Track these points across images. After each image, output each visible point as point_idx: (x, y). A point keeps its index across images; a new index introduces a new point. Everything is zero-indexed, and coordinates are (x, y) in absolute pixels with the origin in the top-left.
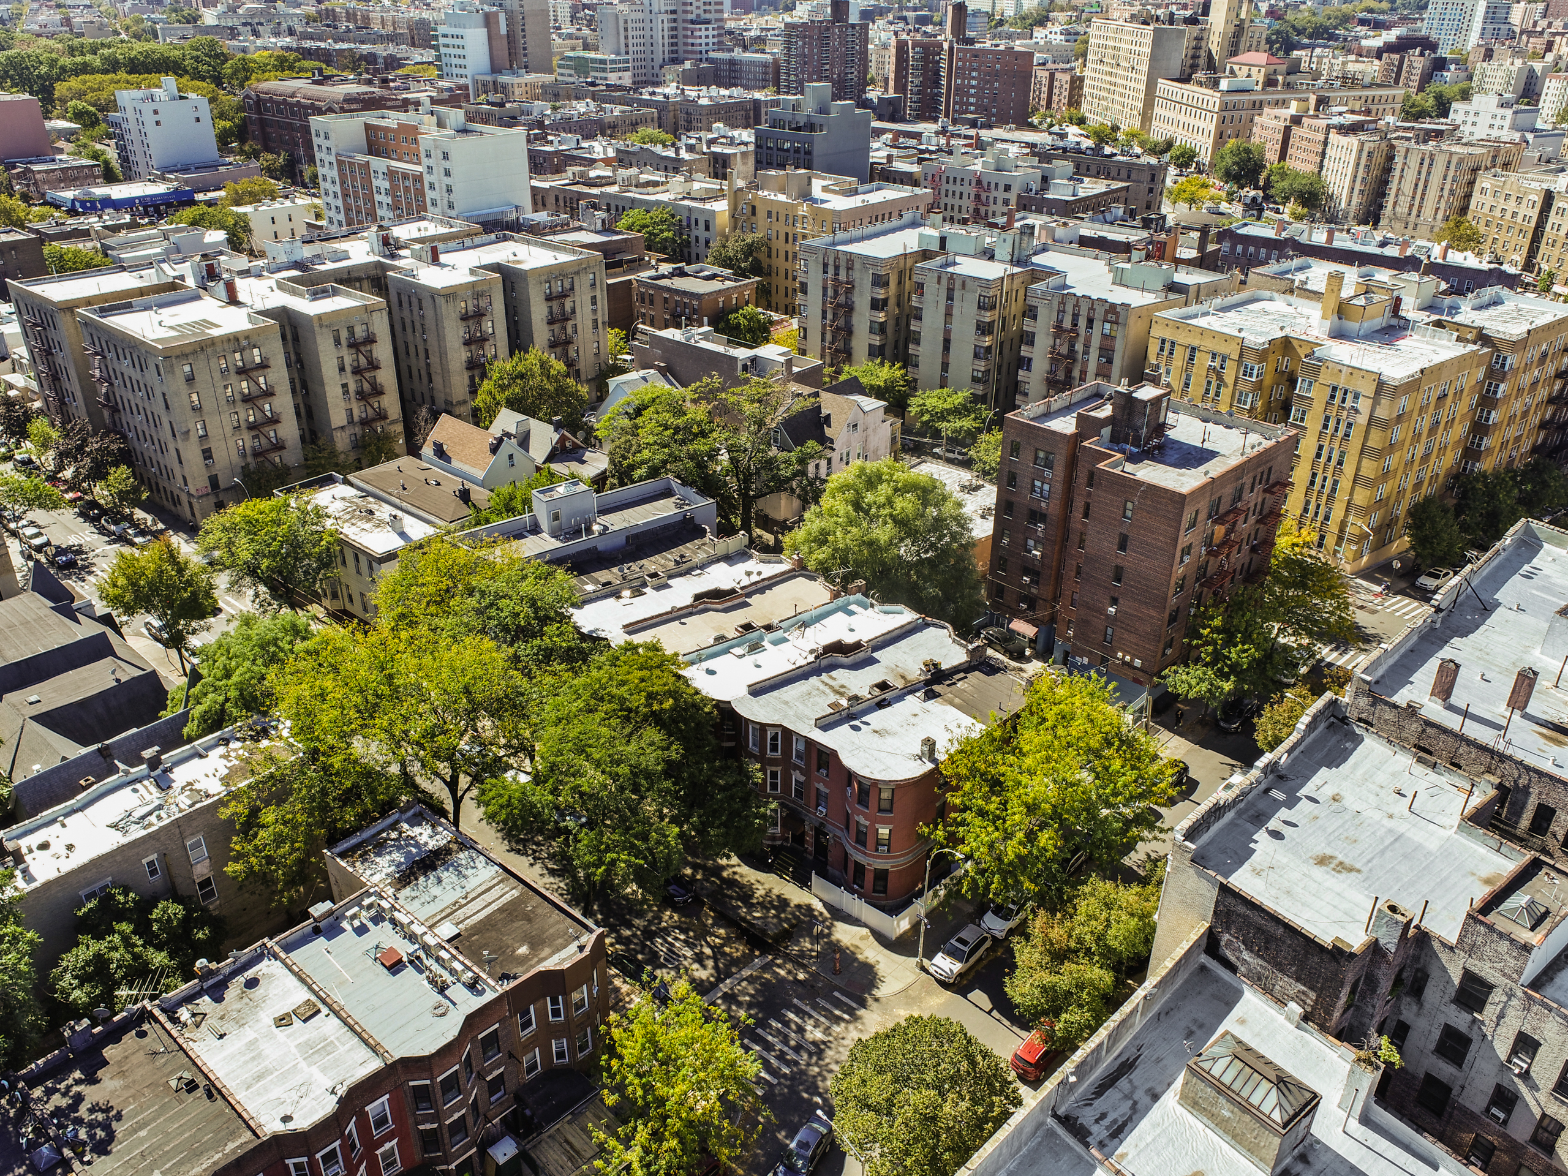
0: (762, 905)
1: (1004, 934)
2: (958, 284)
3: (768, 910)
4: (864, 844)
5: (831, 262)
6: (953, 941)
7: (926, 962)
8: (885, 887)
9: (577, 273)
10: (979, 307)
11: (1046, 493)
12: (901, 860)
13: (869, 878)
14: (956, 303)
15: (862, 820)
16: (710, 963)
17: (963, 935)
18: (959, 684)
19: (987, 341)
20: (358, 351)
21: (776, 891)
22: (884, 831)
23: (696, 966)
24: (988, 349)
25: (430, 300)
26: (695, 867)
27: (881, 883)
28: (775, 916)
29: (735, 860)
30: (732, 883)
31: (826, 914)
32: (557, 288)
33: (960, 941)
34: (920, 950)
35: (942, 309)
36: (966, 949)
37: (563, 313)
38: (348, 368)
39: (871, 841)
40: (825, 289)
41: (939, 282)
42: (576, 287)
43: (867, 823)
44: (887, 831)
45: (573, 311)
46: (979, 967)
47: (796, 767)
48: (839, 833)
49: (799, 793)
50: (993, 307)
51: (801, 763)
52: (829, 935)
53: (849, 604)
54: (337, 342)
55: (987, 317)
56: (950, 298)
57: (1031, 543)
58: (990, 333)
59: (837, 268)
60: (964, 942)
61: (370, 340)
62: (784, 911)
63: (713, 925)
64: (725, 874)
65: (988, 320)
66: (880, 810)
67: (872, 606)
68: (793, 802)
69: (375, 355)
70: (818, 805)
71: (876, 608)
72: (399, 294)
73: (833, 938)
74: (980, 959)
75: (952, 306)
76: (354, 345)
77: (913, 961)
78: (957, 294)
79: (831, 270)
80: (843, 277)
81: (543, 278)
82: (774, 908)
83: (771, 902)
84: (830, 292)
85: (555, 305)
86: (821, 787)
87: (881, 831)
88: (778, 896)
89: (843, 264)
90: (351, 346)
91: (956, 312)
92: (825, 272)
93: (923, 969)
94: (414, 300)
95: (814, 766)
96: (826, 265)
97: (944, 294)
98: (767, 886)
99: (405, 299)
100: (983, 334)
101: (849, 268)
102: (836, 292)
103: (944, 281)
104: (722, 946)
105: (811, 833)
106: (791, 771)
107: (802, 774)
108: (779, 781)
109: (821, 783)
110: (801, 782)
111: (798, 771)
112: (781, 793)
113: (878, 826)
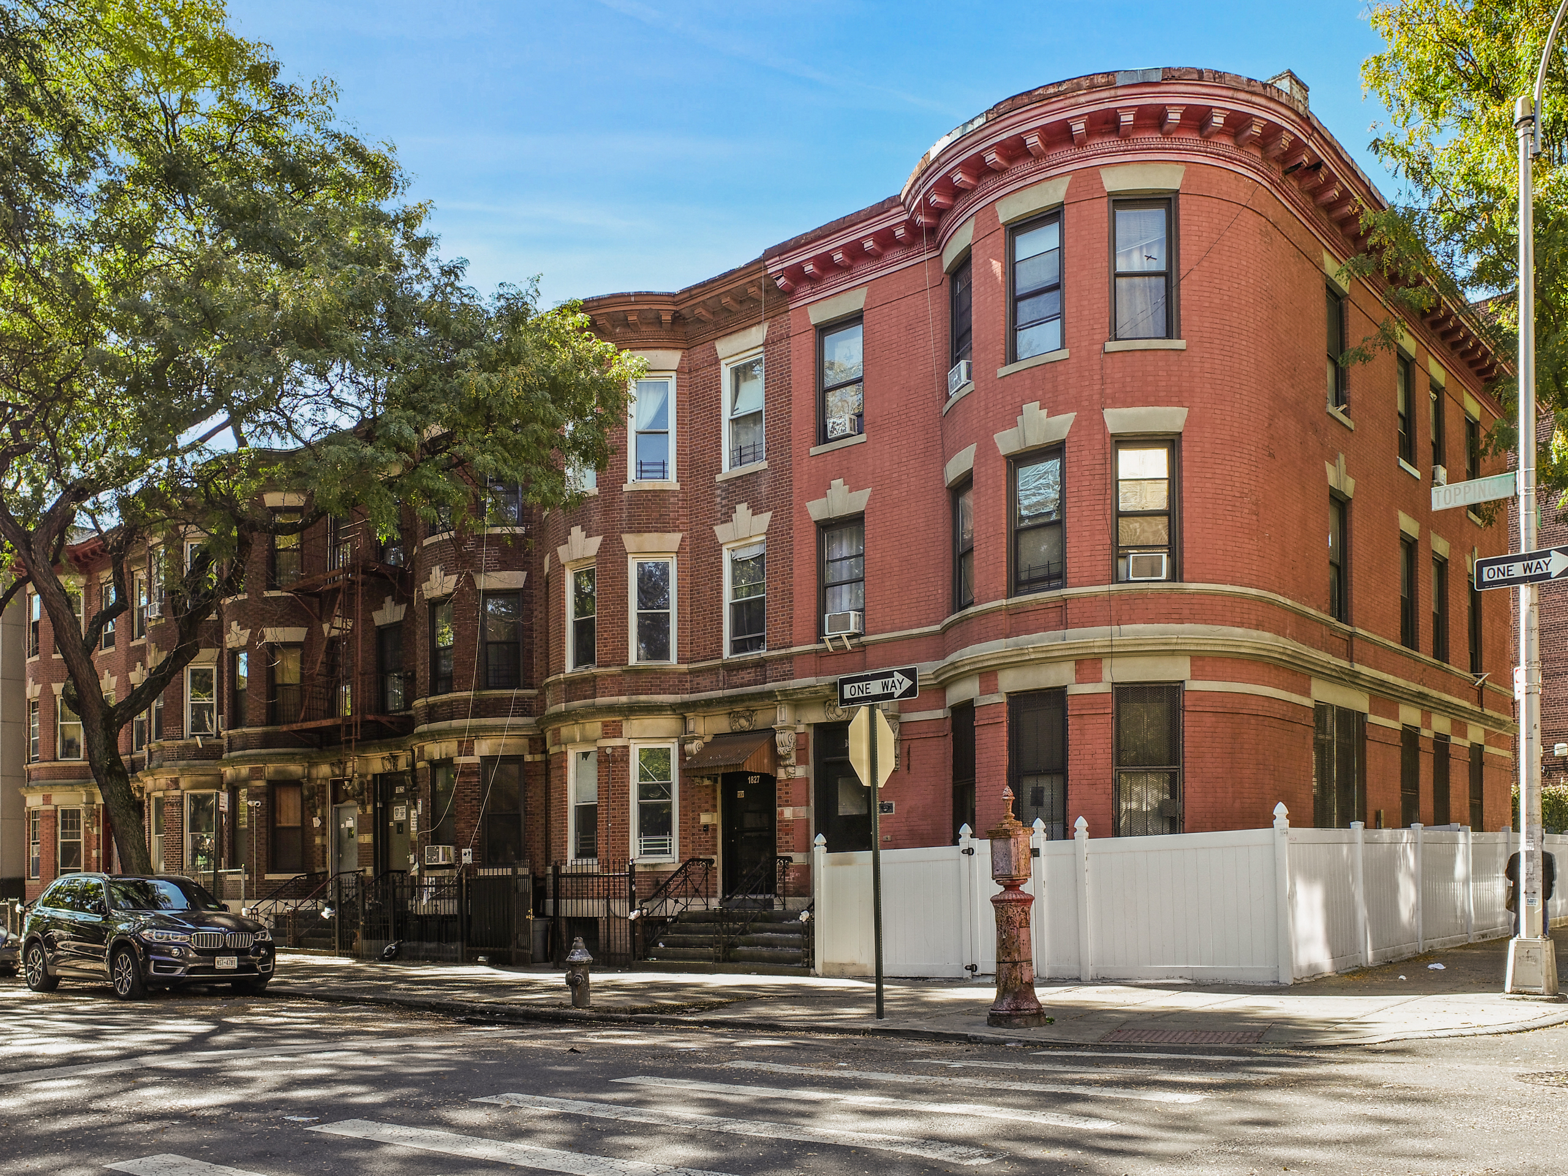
8: (1171, 807)
47: (739, 491)
51: (753, 465)
68: (729, 673)
105: (800, 772)
106: (719, 529)
107: (756, 509)
108: (673, 611)
109: (837, 483)
110: (756, 551)
111: (742, 509)
112: (681, 660)
113: (1117, 419)
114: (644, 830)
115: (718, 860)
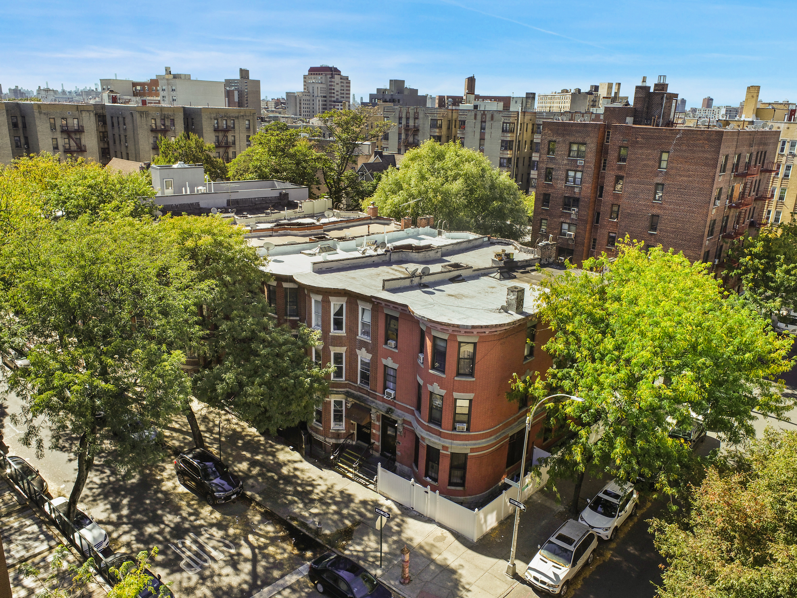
0: (321, 501)
1: (609, 533)
2: (488, 117)
3: (328, 505)
4: (438, 422)
5: (404, 115)
6: (553, 539)
7: (520, 566)
8: (463, 478)
9: (237, 118)
10: (503, 131)
11: (578, 181)
12: (483, 443)
13: (444, 465)
14: (487, 131)
15: (436, 388)
16: (247, 567)
17: (564, 531)
18: (533, 273)
19: (509, 154)
20: (69, 137)
21: (338, 488)
22: (463, 404)
23: (229, 570)
24: (509, 160)
25: (130, 116)
26: (253, 463)
27: (458, 473)
28: (335, 513)
29: (296, 456)
30: (289, 480)
31: (396, 510)
32: (223, 124)
33: (561, 538)
34: (513, 550)
35: (478, 136)
36: (572, 548)
37: (227, 143)
38: (61, 148)
39: (447, 419)
40: (400, 134)
41: (475, 118)
42: (236, 127)
43: (443, 392)
44: (466, 403)
45: (234, 143)
46: (587, 574)
47: (363, 344)
48: (409, 417)
49: (365, 377)
50: (512, 131)
51: (367, 339)
52: (399, 533)
53: (419, 234)
54: (53, 128)
55: (509, 137)
56: (483, 128)
57: (565, 226)
58: (511, 149)
59: (408, 119)
60: (569, 541)
61: (80, 130)
62: (347, 507)
63: (260, 522)
64: (285, 471)
65: (509, 139)
66: (458, 374)
67: (440, 233)
68: (359, 389)
69: (83, 142)
70: (385, 387)
71: (444, 236)
72: (112, 117)
73: (404, 536)
74: (586, 564)
75: (484, 133)
76: (67, 132)
77: (502, 565)
78: (488, 125)
79: (404, 122)
80: (411, 123)
81: (213, 116)
82: (336, 503)
83: (332, 498)
84: (403, 136)
85: (221, 135)
86: (389, 362)
87: (459, 403)
88: (342, 492)
89: (412, 116)
90: (63, 131)
91: (487, 136)
92: (400, 123)
93: (516, 576)
94: (121, 119)
95: (381, 338)
96: (400, 118)
97: (478, 126)
98: (329, 483)
99: (115, 120)
100: (506, 149)
101: (416, 118)
102: (407, 135)
103: (479, 117)
104: (266, 546)
105: (377, 423)
106: (357, 350)
107: (368, 351)
108: (344, 366)
109: (390, 358)
110: (368, 361)
111: (364, 349)
112: (346, 380)
113: (456, 395)
114: (335, 420)
115: (355, 432)
